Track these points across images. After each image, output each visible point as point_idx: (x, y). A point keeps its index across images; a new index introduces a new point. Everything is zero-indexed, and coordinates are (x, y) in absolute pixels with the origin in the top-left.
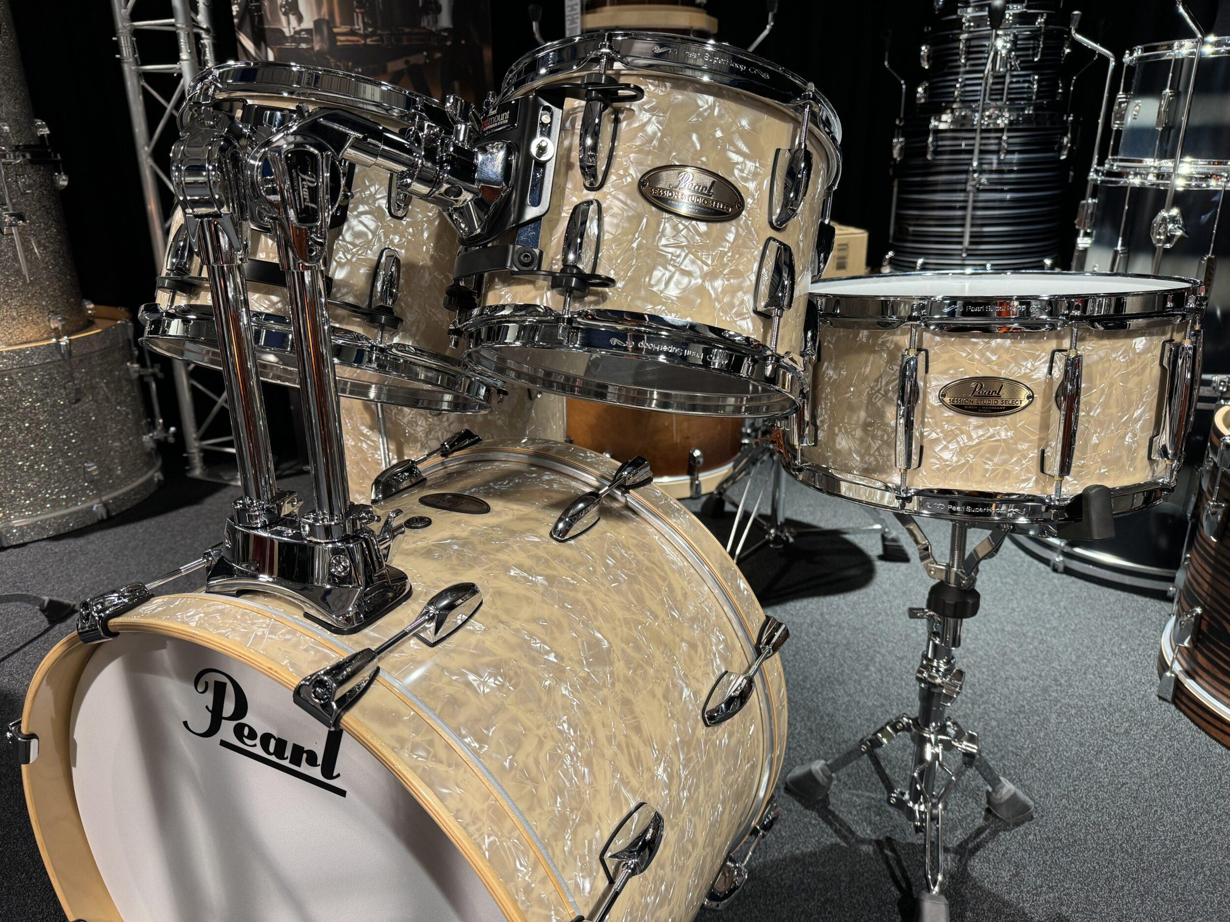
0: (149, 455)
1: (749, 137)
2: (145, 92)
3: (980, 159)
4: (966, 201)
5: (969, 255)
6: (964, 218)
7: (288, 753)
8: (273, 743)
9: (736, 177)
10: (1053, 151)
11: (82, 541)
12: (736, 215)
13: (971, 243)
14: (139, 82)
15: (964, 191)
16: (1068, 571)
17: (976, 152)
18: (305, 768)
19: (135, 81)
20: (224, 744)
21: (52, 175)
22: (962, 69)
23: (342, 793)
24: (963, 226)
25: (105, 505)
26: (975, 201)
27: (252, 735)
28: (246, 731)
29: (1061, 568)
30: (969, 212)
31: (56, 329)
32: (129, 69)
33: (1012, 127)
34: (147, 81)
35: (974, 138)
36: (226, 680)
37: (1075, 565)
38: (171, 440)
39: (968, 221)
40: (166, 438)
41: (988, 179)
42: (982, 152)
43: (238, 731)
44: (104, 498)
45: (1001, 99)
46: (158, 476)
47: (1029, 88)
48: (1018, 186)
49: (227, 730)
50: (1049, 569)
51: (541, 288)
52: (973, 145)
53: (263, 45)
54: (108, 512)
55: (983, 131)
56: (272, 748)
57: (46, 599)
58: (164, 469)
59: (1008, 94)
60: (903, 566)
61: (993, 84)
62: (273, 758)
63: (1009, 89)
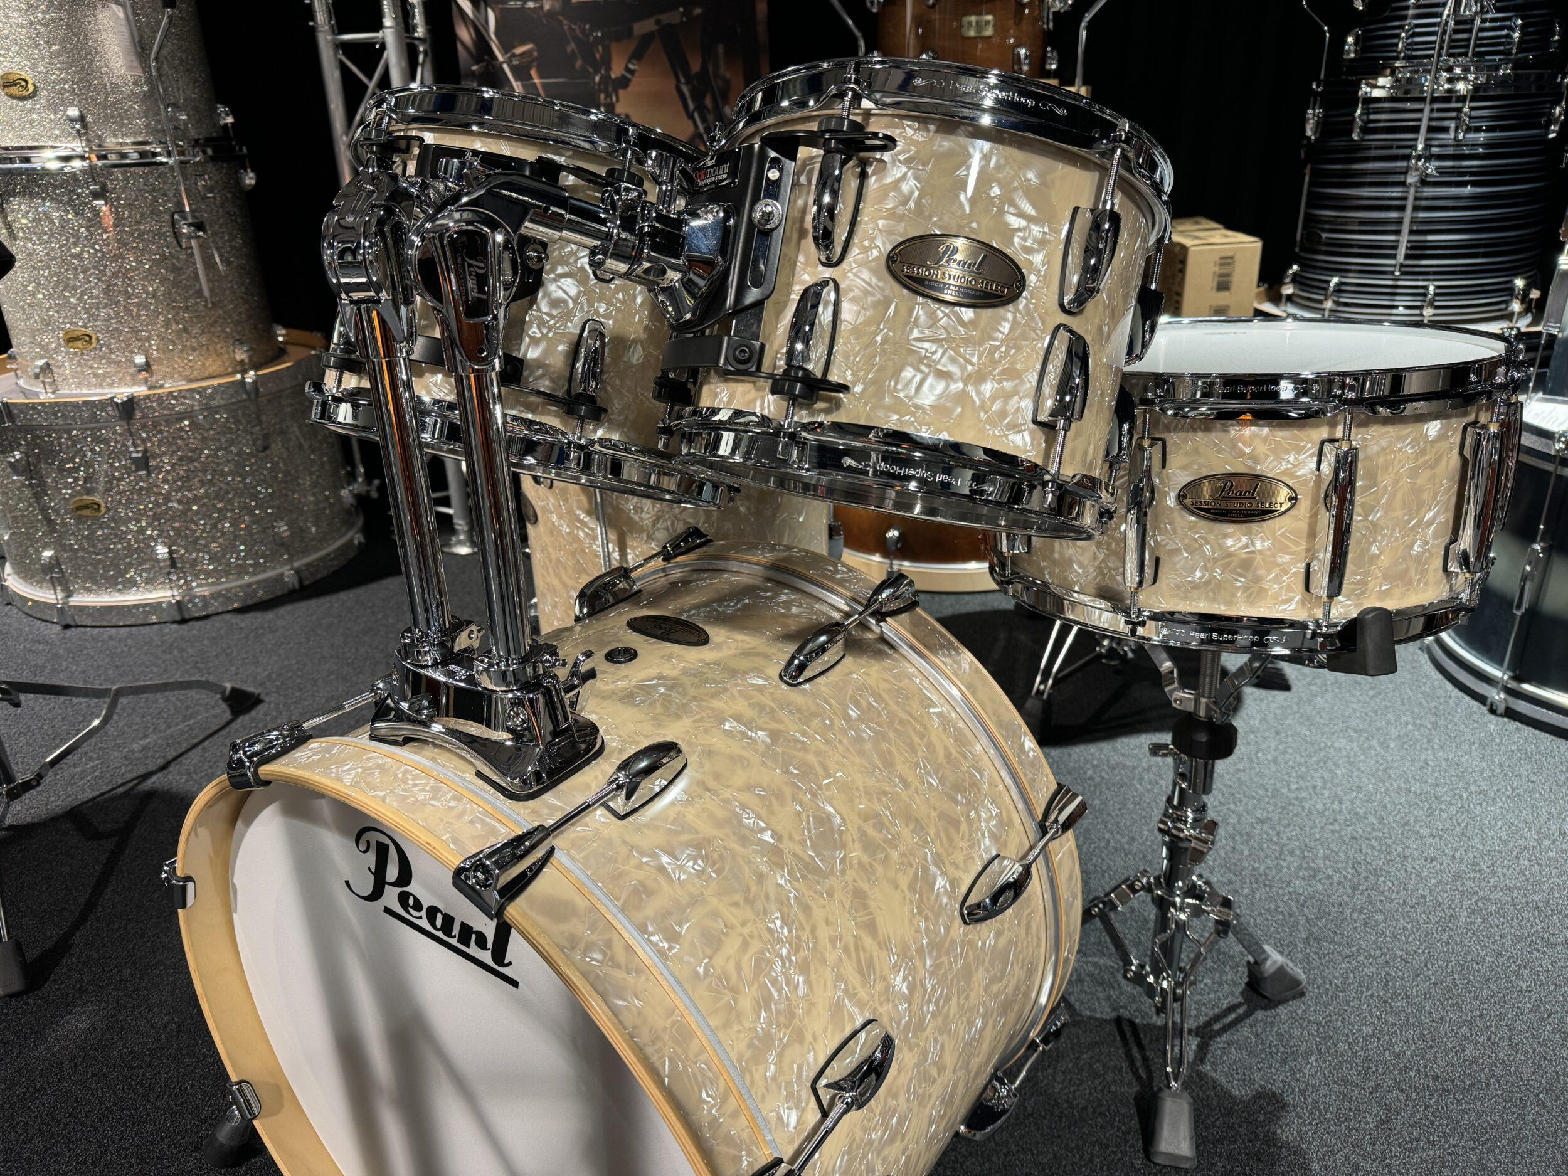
0: (348, 512)
1: (1036, 195)
2: (343, 68)
3: (1427, 139)
4: (1405, 199)
5: (1403, 273)
6: (1400, 222)
7: (456, 931)
8: (439, 918)
9: (1015, 249)
10: (1538, 126)
11: (270, 615)
12: (1014, 298)
13: (1407, 257)
14: (335, 55)
15: (1403, 184)
16: (1511, 714)
17: (1423, 130)
18: (473, 950)
19: (331, 53)
20: (388, 911)
21: (236, 173)
22: (1411, 12)
23: (515, 984)
24: (1397, 232)
25: (298, 572)
26: (1416, 199)
27: (418, 906)
28: (411, 901)
29: (1501, 709)
30: (1408, 214)
31: (242, 361)
32: (325, 40)
33: (1477, 94)
34: (345, 54)
35: (1421, 111)
36: (388, 841)
37: (1522, 707)
38: (374, 495)
39: (1406, 228)
40: (368, 492)
41: (1437, 168)
42: (1431, 129)
43: (403, 898)
44: (296, 564)
45: (1465, 54)
46: (358, 538)
47: (1508, 36)
48: (1481, 177)
49: (391, 897)
50: (1485, 709)
51: (763, 389)
52: (1420, 120)
53: (482, 5)
54: (300, 581)
55: (1434, 100)
56: (439, 923)
57: (228, 686)
58: (366, 530)
59: (1476, 46)
60: (1280, 696)
61: (1455, 31)
62: (440, 934)
63: (1477, 38)
